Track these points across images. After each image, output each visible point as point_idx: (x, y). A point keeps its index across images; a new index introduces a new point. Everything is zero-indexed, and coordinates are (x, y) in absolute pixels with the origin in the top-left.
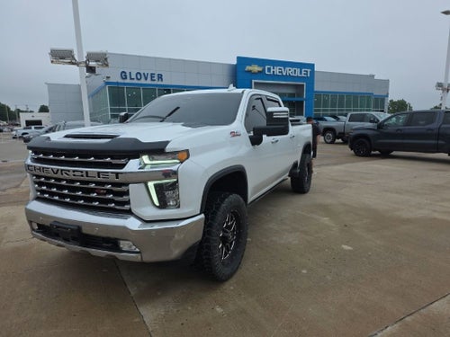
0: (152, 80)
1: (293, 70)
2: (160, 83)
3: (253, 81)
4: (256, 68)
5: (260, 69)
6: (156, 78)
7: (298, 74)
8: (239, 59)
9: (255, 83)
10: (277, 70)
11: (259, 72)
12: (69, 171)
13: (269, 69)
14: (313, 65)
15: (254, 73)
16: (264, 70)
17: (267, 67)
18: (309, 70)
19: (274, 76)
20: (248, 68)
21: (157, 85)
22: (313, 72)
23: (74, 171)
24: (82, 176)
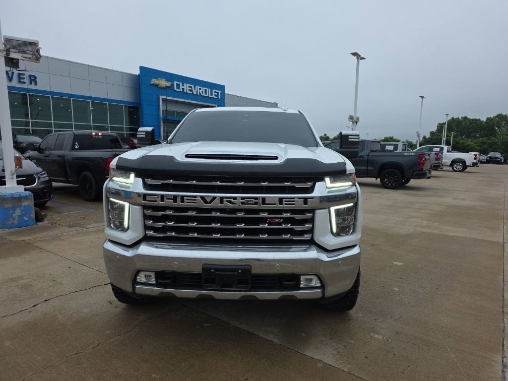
0: (20, 82)
1: (203, 89)
2: (32, 87)
3: (161, 97)
4: (163, 83)
5: (168, 84)
6: (26, 79)
7: (209, 94)
8: (142, 69)
9: (163, 100)
10: (186, 87)
11: (167, 87)
12: (235, 198)
13: (178, 86)
14: (223, 87)
15: (162, 88)
16: (173, 85)
17: (175, 83)
18: (220, 92)
19: (183, 94)
20: (154, 81)
21: (28, 90)
22: (223, 93)
23: (243, 198)
24: (256, 203)
